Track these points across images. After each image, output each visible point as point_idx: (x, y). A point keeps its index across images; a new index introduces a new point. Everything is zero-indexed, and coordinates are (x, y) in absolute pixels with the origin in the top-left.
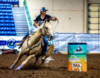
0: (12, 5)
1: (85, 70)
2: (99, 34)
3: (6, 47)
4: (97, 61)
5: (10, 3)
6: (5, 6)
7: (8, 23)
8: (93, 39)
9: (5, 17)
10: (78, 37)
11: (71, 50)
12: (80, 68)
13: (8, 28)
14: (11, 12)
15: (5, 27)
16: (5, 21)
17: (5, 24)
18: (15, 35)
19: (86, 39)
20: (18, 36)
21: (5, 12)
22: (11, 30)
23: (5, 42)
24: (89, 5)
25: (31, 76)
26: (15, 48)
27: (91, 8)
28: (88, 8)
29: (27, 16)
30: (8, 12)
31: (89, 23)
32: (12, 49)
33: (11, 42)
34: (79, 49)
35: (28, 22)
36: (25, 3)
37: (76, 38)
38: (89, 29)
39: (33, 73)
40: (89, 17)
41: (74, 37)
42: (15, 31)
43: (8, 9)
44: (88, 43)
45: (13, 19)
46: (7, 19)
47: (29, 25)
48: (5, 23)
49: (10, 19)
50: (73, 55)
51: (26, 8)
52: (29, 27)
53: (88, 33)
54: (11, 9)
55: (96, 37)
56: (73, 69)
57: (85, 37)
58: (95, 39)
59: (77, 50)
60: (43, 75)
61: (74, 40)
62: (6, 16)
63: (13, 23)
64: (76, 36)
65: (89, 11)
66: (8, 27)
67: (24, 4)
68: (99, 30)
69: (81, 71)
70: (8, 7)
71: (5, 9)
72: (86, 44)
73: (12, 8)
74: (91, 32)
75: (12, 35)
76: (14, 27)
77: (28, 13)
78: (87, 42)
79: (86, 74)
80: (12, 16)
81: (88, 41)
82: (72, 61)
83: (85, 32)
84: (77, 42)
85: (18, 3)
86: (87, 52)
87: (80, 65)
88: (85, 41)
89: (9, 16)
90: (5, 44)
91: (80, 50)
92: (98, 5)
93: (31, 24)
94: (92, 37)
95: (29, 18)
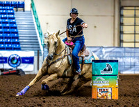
0: (14, 9)
1: (116, 97)
2: (135, 48)
3: (7, 66)
4: (133, 85)
5: (12, 5)
6: (5, 9)
7: (9, 33)
8: (127, 54)
9: (4, 25)
10: (106, 52)
11: (97, 70)
12: (109, 94)
13: (9, 40)
14: (14, 18)
15: (6, 38)
16: (5, 30)
17: (5, 35)
18: (19, 49)
19: (118, 55)
20: (23, 50)
21: (6, 18)
22: (14, 43)
23: (6, 58)
24: (121, 8)
25: (41, 105)
26: (19, 68)
27: (125, 12)
28: (120, 12)
29: (35, 23)
30: (10, 18)
31: (121, 33)
32: (15, 69)
33: (14, 58)
35: (37, 31)
36: (32, 5)
37: (104, 53)
38: (121, 41)
39: (44, 102)
40: (121, 24)
41: (101, 51)
42: (18, 43)
43: (9, 14)
44: (120, 60)
45: (16, 28)
46: (8, 28)
47: (38, 35)
48: (5, 32)
49: (12, 28)
50: (99, 77)
51: (35, 12)
52: (39, 38)
53: (120, 46)
54: (13, 14)
55: (131, 52)
56: (100, 96)
57: (117, 52)
58: (129, 55)
59: (105, 70)
60: (58, 104)
61: (101, 56)
62: (7, 23)
63: (17, 33)
64: (104, 50)
65: (121, 16)
66: (10, 38)
67: (32, 7)
68: (135, 42)
69: (110, 98)
70: (9, 11)
71: (5, 14)
72: (117, 61)
73: (15, 13)
74: (125, 45)
75: (15, 49)
76: (17, 38)
77: (37, 19)
78: (118, 59)
79: (117, 103)
80: (15, 23)
81: (120, 57)
82: (98, 85)
83: (116, 45)
84: (105, 58)
85: (22, 6)
86: (119, 73)
87: (110, 90)
88: (116, 57)
89: (10, 23)
90: (6, 62)
91: (109, 70)
92: (133, 8)
93: (41, 34)
94: (125, 52)
95: (39, 27)
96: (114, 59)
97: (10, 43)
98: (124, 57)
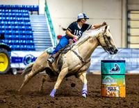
0: (30, 12)
1: (123, 95)
3: (22, 66)
5: (27, 9)
6: (20, 13)
7: (24, 34)
8: (133, 55)
9: (20, 27)
11: (106, 70)
12: (116, 92)
13: (24, 42)
14: (29, 21)
15: (21, 39)
16: (21, 32)
17: (20, 36)
18: (34, 50)
19: (125, 55)
20: (38, 51)
21: (22, 21)
22: (29, 44)
23: (21, 58)
24: (128, 12)
25: (53, 102)
27: (131, 16)
28: (127, 15)
29: (49, 26)
30: (25, 21)
31: (128, 35)
33: (29, 59)
34: (115, 68)
35: (50, 33)
36: (46, 9)
38: (128, 43)
39: (57, 99)
40: (128, 27)
42: (33, 44)
43: (24, 17)
45: (31, 30)
46: (23, 30)
47: (51, 37)
48: (21, 34)
49: (27, 30)
51: (48, 15)
52: (52, 40)
53: (127, 48)
54: (28, 17)
55: (137, 53)
56: (108, 93)
57: (124, 53)
58: (136, 55)
60: (69, 101)
62: (22, 25)
63: (32, 34)
65: (128, 19)
69: (117, 96)
70: (25, 14)
71: (21, 16)
72: (124, 61)
73: (30, 16)
74: (131, 46)
75: (30, 50)
76: (32, 39)
77: (50, 22)
78: (126, 59)
79: (124, 100)
80: (30, 25)
81: (127, 58)
83: (124, 46)
84: (113, 59)
85: (37, 9)
86: (126, 72)
87: (117, 88)
88: (124, 58)
89: (26, 25)
90: (21, 62)
91: (117, 70)
93: (54, 36)
94: (132, 53)
95: (52, 29)
96: (122, 59)
97: (25, 44)
98: (131, 57)
